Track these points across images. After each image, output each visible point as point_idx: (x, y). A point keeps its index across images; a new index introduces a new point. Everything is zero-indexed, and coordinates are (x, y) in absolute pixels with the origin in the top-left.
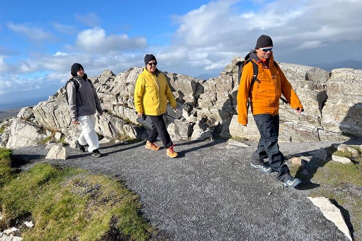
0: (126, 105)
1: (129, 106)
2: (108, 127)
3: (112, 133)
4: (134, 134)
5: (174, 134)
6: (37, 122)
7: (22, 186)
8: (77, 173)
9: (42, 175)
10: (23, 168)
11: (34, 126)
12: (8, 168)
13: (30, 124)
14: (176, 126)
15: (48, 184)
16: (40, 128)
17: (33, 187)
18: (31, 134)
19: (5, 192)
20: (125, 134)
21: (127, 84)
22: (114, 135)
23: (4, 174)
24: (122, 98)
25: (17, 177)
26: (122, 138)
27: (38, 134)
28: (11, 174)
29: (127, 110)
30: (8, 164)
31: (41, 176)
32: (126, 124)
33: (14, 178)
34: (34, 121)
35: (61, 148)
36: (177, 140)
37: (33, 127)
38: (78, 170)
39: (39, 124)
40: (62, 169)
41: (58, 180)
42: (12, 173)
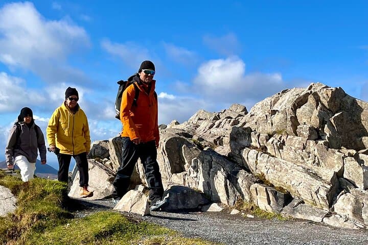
0: (264, 149)
1: (269, 151)
2: (223, 184)
3: (228, 196)
4: (269, 203)
5: (351, 216)
6: (111, 164)
7: (71, 236)
8: (159, 233)
9: (104, 225)
10: (78, 213)
11: (105, 170)
12: (56, 208)
13: (101, 167)
14: (357, 201)
15: (111, 241)
16: (113, 175)
17: (86, 239)
18: (99, 181)
19: (44, 239)
20: (251, 201)
21: (274, 112)
22: (231, 201)
23: (49, 214)
24: (259, 136)
25: (66, 223)
26: (245, 207)
27: (109, 183)
28: (59, 217)
29: (263, 158)
30: (58, 203)
31: (101, 226)
32: (256, 182)
33: (63, 223)
34: (108, 163)
35: (141, 196)
36: (355, 228)
37: (104, 172)
38: (162, 229)
39: (114, 170)
40: (137, 222)
41: (127, 236)
42: (59, 215)
